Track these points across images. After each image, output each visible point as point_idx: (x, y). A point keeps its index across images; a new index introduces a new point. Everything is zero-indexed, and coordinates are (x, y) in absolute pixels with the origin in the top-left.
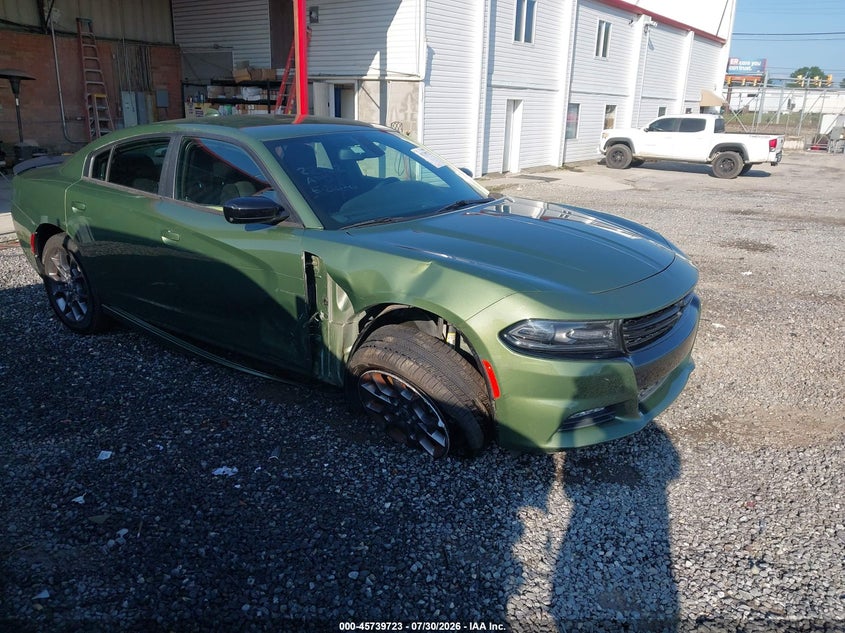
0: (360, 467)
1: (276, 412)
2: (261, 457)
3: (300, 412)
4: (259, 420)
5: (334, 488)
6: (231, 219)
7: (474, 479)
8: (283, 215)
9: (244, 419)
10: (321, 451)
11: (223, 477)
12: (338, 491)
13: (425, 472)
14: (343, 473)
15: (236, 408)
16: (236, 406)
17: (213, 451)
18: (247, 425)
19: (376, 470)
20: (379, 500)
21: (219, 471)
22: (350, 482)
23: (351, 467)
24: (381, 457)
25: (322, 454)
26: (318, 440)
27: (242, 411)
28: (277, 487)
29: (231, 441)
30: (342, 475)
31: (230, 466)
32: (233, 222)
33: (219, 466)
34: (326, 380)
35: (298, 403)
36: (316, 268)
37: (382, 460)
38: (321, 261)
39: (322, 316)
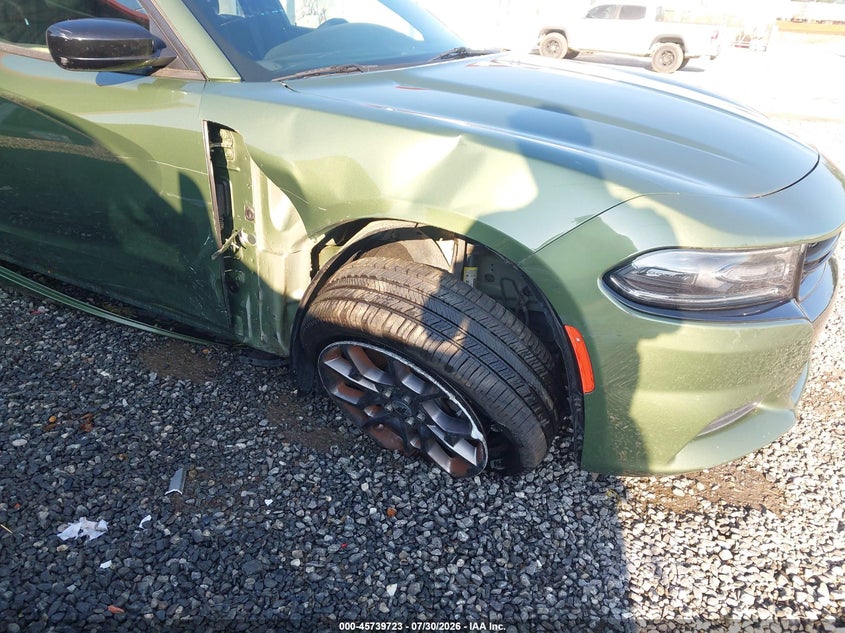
0: (328, 505)
1: (174, 395)
2: (152, 491)
3: (215, 394)
4: (147, 411)
5: (290, 558)
6: (64, 60)
7: (529, 518)
8: (164, 55)
9: (122, 410)
10: (256, 473)
11: (78, 543)
12: (297, 563)
13: (444, 510)
14: (301, 518)
15: (108, 390)
16: (109, 385)
17: (62, 482)
18: (127, 423)
19: (358, 508)
20: (375, 578)
21: (70, 531)
22: (316, 538)
23: (313, 505)
24: (362, 479)
25: (261, 478)
26: (250, 449)
27: (117, 396)
28: (183, 561)
29: (98, 458)
30: (300, 525)
31: (92, 516)
32: (69, 66)
33: (73, 517)
34: (257, 345)
35: (212, 376)
36: (231, 154)
37: (365, 487)
38: (239, 139)
39: (244, 239)
